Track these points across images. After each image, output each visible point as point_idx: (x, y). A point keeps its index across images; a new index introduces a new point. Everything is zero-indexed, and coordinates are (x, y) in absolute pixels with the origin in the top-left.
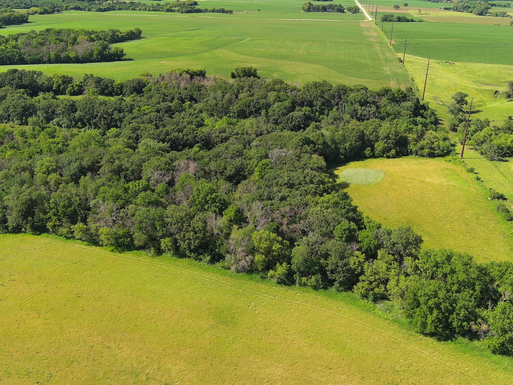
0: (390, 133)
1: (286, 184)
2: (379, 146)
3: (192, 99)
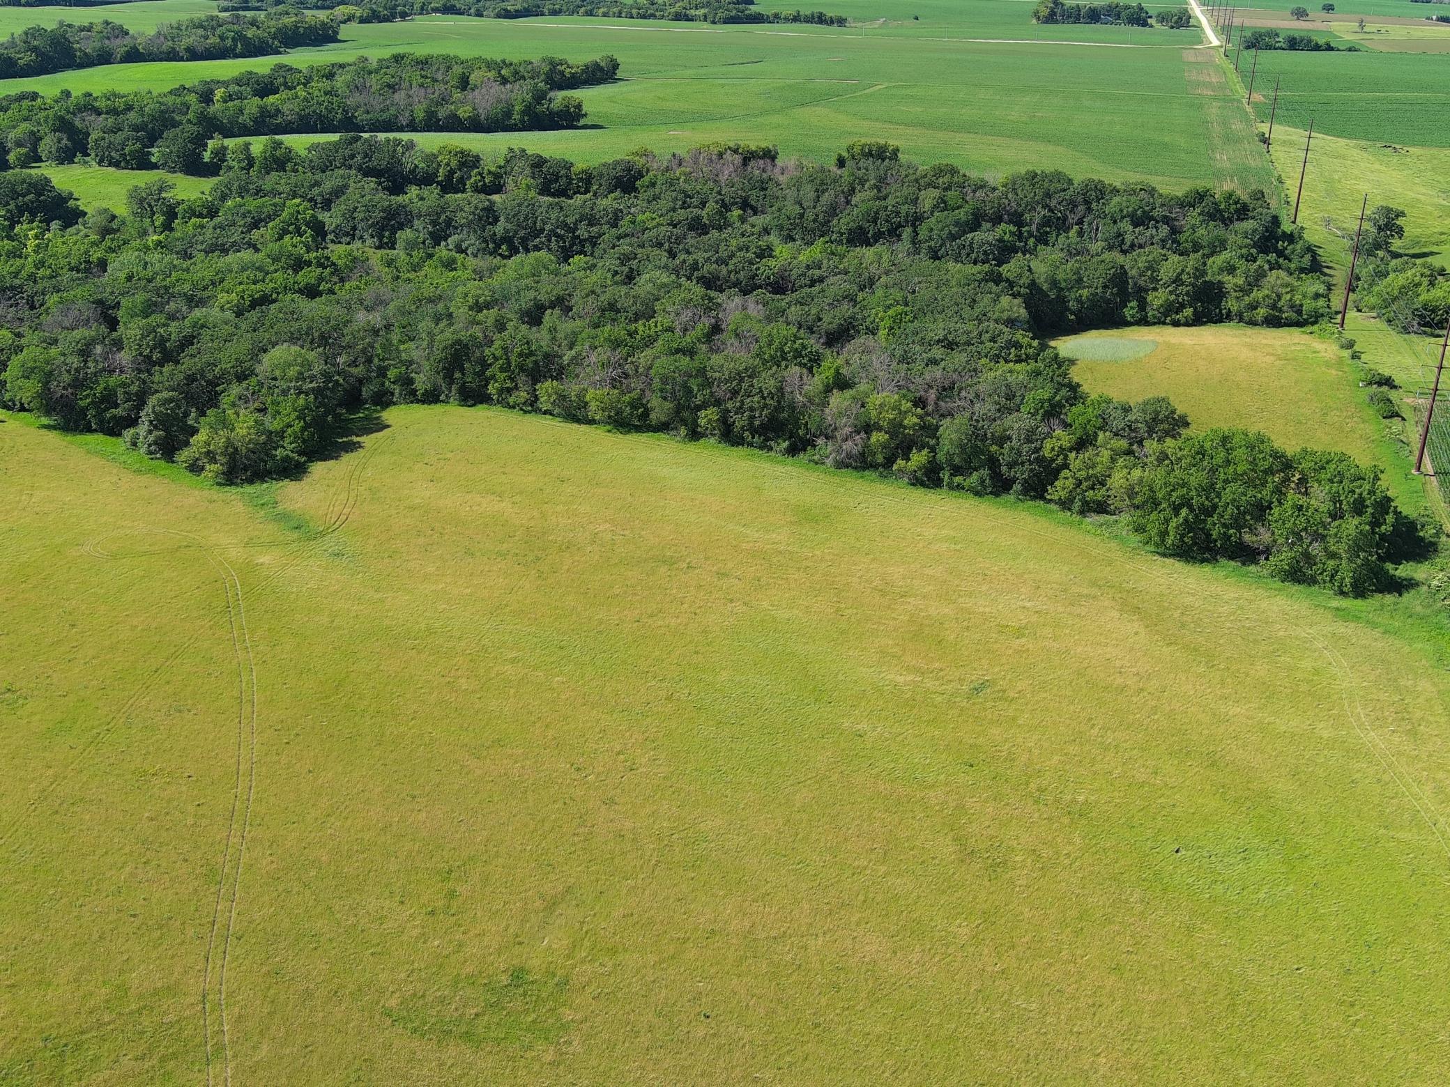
0: (1183, 271)
1: (939, 341)
2: (1157, 299)
3: (745, 205)
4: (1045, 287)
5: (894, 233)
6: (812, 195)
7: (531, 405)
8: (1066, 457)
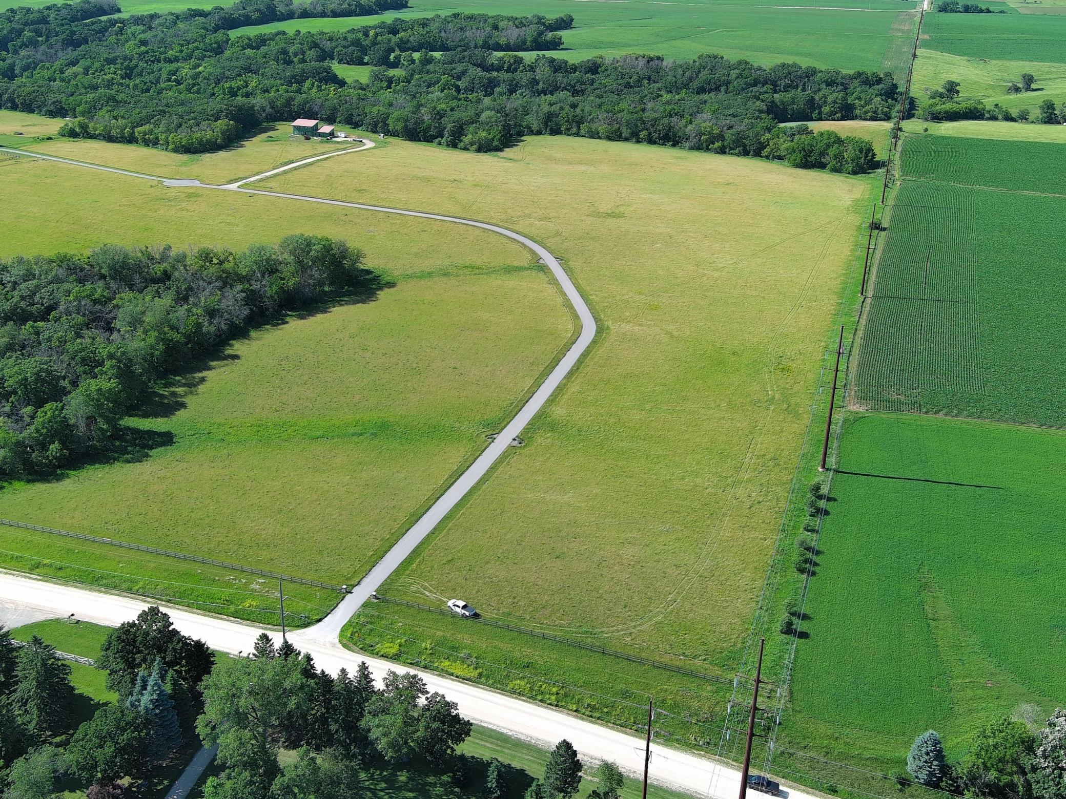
0: (837, 98)
1: (730, 115)
2: (826, 109)
3: (649, 79)
4: (779, 103)
5: (717, 89)
6: (681, 73)
7: (577, 134)
8: (769, 142)
